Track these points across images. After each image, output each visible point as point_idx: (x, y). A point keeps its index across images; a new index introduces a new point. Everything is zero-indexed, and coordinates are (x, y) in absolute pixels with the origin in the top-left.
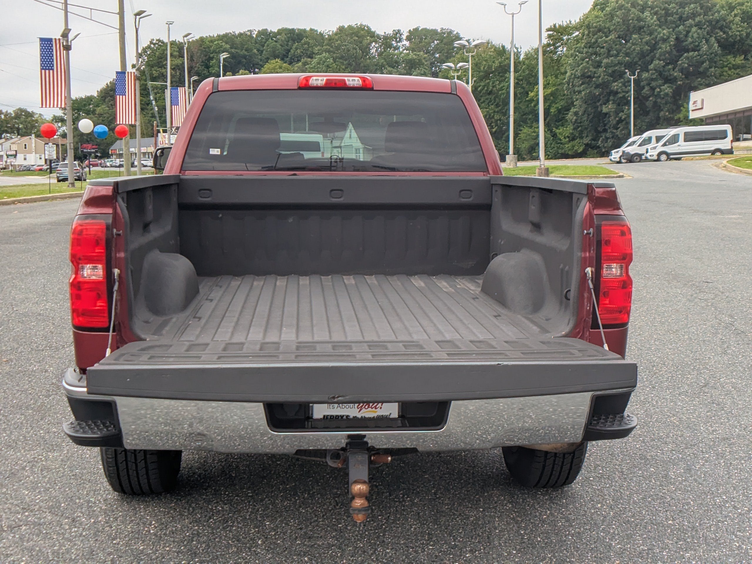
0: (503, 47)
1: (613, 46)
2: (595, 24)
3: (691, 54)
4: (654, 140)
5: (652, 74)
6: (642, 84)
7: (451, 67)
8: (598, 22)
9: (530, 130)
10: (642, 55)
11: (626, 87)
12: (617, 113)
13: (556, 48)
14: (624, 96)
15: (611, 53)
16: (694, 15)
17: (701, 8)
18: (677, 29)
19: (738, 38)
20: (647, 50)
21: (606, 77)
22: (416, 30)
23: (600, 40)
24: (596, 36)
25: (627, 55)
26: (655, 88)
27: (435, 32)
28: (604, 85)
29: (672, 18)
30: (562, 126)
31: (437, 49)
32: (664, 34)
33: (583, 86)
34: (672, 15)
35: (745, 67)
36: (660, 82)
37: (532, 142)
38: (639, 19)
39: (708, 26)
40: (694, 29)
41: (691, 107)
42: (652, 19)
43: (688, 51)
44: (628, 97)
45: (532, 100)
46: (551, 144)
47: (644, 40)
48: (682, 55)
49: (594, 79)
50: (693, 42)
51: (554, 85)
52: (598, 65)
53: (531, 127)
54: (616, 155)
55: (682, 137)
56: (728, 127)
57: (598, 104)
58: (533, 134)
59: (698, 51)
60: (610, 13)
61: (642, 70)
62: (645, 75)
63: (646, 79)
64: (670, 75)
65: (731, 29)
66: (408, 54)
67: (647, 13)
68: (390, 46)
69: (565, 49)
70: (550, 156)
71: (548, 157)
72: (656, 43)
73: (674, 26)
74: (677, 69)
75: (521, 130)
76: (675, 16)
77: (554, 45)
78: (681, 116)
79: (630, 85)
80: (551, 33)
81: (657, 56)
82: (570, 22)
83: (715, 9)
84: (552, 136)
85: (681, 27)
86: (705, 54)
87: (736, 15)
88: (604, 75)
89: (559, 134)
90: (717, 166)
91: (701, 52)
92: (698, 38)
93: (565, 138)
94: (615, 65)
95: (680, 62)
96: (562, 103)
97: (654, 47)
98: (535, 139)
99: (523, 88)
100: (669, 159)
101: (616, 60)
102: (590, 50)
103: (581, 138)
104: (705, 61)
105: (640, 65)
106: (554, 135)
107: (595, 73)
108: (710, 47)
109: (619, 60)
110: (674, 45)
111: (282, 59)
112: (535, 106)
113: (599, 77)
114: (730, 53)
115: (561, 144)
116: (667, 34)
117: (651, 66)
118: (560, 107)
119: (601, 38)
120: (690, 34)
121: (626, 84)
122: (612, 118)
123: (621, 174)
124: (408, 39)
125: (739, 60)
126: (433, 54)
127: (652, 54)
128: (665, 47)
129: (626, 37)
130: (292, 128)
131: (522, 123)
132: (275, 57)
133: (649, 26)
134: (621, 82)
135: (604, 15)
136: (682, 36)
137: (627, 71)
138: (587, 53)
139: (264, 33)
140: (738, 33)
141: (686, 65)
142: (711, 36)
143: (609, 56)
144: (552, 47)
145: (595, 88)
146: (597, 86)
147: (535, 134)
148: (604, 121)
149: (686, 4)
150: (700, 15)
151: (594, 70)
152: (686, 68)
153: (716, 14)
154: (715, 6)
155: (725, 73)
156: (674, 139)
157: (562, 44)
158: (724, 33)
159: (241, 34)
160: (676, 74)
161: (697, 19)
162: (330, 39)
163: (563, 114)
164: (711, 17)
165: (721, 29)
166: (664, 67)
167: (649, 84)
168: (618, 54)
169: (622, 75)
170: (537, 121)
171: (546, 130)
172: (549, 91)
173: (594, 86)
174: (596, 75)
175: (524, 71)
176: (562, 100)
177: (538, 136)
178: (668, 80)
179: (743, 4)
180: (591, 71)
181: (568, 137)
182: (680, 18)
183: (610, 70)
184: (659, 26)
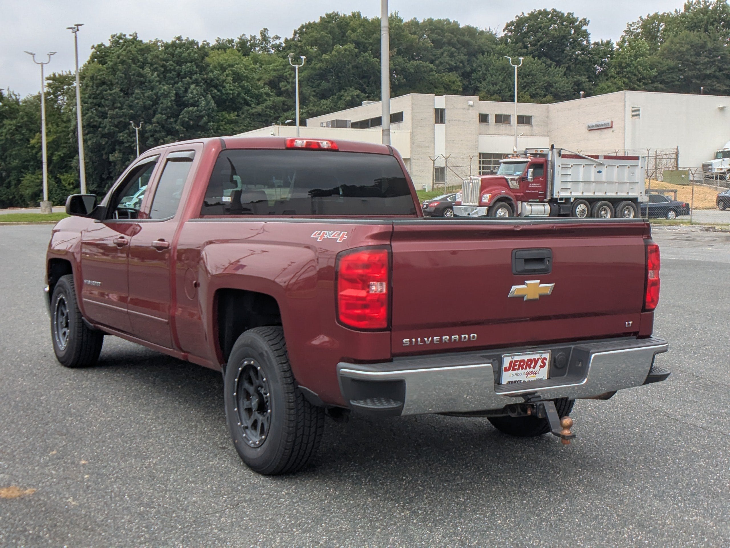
1: (117, 98)
2: (99, 77)
3: (190, 108)
5: (155, 126)
6: (147, 135)
8: (102, 75)
9: (33, 176)
10: (145, 108)
11: (131, 138)
13: (56, 97)
14: (130, 146)
15: (116, 105)
16: (191, 73)
17: (197, 67)
18: (176, 85)
19: (231, 96)
20: (149, 104)
21: (112, 128)
23: (105, 93)
24: (100, 88)
25: (131, 107)
26: (159, 140)
28: (110, 135)
29: (171, 75)
30: (67, 172)
32: (164, 90)
33: (89, 135)
34: (170, 71)
35: (238, 122)
36: (163, 133)
37: (37, 189)
38: (140, 75)
39: (204, 84)
42: (152, 75)
43: (187, 106)
44: (134, 146)
45: (33, 147)
46: (56, 191)
47: (146, 95)
48: (181, 110)
49: (100, 129)
50: (193, 98)
51: (56, 133)
52: (104, 115)
53: (33, 173)
57: (104, 152)
58: (37, 181)
59: (198, 106)
60: (112, 68)
61: (146, 123)
62: (149, 127)
63: (150, 131)
64: (173, 128)
65: (224, 87)
67: (147, 70)
69: (66, 98)
70: (56, 203)
72: (158, 98)
73: (172, 82)
74: (178, 123)
75: (24, 177)
76: (173, 73)
77: (54, 94)
79: (135, 136)
80: (51, 82)
81: (159, 110)
82: (70, 72)
83: (209, 69)
84: (57, 183)
85: (180, 84)
86: (204, 110)
87: (227, 76)
88: (110, 126)
89: (64, 180)
91: (200, 108)
92: (197, 94)
93: (69, 184)
94: (121, 117)
95: (181, 116)
96: (65, 150)
97: (156, 102)
98: (38, 186)
99: (23, 134)
101: (121, 112)
102: (95, 101)
104: (204, 116)
105: (143, 118)
106: (58, 181)
107: (100, 123)
108: (208, 103)
109: (123, 113)
110: (175, 100)
112: (37, 153)
113: (105, 127)
114: (224, 110)
115: (66, 190)
116: (168, 90)
117: (154, 120)
118: (62, 155)
119: (106, 91)
120: (190, 90)
121: (131, 135)
122: (119, 166)
125: (233, 116)
127: (154, 107)
128: (167, 102)
131: (22, 170)
133: (150, 81)
134: (127, 133)
135: (107, 69)
136: (181, 92)
137: (131, 122)
138: (92, 103)
140: (231, 92)
141: (187, 119)
142: (207, 94)
143: (113, 108)
144: (52, 96)
145: (101, 137)
146: (103, 136)
147: (39, 181)
148: (108, 169)
149: (183, 62)
150: (196, 73)
151: (100, 120)
152: (187, 122)
153: (210, 74)
154: (209, 66)
155: (221, 127)
157: (62, 94)
158: (218, 91)
160: (177, 128)
161: (194, 77)
163: (67, 161)
164: (206, 76)
165: (216, 87)
166: (166, 120)
167: (152, 136)
168: (122, 105)
169: (126, 126)
170: (41, 168)
171: (50, 177)
172: (51, 139)
173: (100, 135)
174: (101, 125)
175: (22, 118)
176: (64, 147)
177: (42, 183)
179: (233, 66)
180: (97, 121)
181: (73, 184)
182: (178, 75)
183: (116, 121)
184: (160, 82)
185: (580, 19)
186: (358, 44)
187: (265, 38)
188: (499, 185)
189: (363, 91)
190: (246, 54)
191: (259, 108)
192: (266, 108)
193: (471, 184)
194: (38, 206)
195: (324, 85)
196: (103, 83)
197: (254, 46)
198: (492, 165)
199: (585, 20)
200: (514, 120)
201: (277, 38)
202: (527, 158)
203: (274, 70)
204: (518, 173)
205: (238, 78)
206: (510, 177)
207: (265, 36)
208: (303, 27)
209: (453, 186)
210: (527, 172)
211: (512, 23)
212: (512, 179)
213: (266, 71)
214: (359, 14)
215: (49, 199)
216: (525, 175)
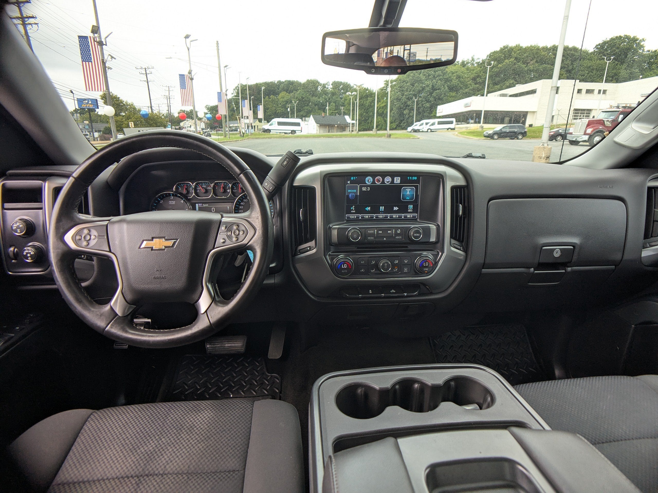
0: (368, 88)
3: (437, 91)
4: (424, 124)
7: (350, 95)
10: (419, 91)
11: (413, 104)
12: (409, 114)
16: (439, 76)
19: (455, 85)
20: (421, 90)
21: (406, 99)
22: (335, 81)
25: (414, 91)
27: (341, 82)
28: (405, 103)
31: (342, 89)
40: (439, 81)
41: (438, 111)
43: (436, 90)
47: (420, 86)
48: (434, 92)
50: (438, 86)
52: (403, 95)
54: (410, 129)
55: (436, 123)
56: (454, 120)
57: (402, 110)
59: (440, 90)
62: (420, 99)
63: (421, 101)
65: (452, 81)
66: (331, 90)
68: (325, 87)
71: (390, 129)
72: (424, 87)
74: (432, 97)
77: (386, 87)
78: (432, 115)
79: (415, 103)
81: (425, 92)
85: (434, 81)
86: (443, 91)
87: (454, 76)
90: (454, 134)
92: (440, 85)
94: (409, 95)
95: (433, 94)
97: (423, 89)
100: (431, 131)
101: (410, 93)
103: (395, 122)
104: (442, 94)
105: (418, 95)
108: (445, 88)
110: (431, 88)
111: (286, 92)
113: (403, 99)
114: (451, 91)
120: (438, 83)
121: (413, 102)
122: (407, 115)
123: (418, 137)
124: (332, 84)
125: (454, 94)
126: (341, 91)
127: (423, 91)
128: (427, 89)
129: (413, 85)
130: (290, 117)
132: (284, 91)
134: (411, 102)
136: (434, 84)
137: (413, 97)
138: (399, 90)
139: (280, 82)
140: (455, 83)
141: (435, 96)
142: (445, 84)
143: (407, 91)
146: (402, 103)
148: (404, 116)
151: (401, 97)
156: (433, 124)
158: (450, 83)
159: (271, 82)
162: (304, 84)
165: (449, 81)
166: (427, 96)
168: (410, 90)
169: (412, 99)
178: (428, 101)
179: (457, 72)
182: (434, 77)
183: (407, 97)
184: (426, 80)
185: (640, 39)
186: (516, 58)
187: (473, 60)
188: (599, 124)
189: (516, 81)
190: (464, 67)
191: (467, 90)
192: (470, 90)
193: (581, 123)
194: (372, 130)
195: (498, 79)
196: (404, 81)
197: (468, 63)
198: (579, 115)
199: (643, 39)
200: (596, 92)
201: (478, 59)
202: (620, 109)
203: (476, 73)
204: (611, 117)
205: (459, 77)
206: (606, 120)
207: (473, 58)
208: (491, 53)
209: (560, 125)
210: (618, 117)
211: (599, 44)
212: (607, 121)
213: (472, 74)
214: (519, 45)
215: (376, 128)
216: (616, 118)
